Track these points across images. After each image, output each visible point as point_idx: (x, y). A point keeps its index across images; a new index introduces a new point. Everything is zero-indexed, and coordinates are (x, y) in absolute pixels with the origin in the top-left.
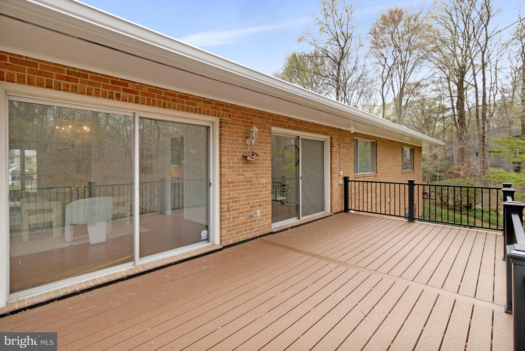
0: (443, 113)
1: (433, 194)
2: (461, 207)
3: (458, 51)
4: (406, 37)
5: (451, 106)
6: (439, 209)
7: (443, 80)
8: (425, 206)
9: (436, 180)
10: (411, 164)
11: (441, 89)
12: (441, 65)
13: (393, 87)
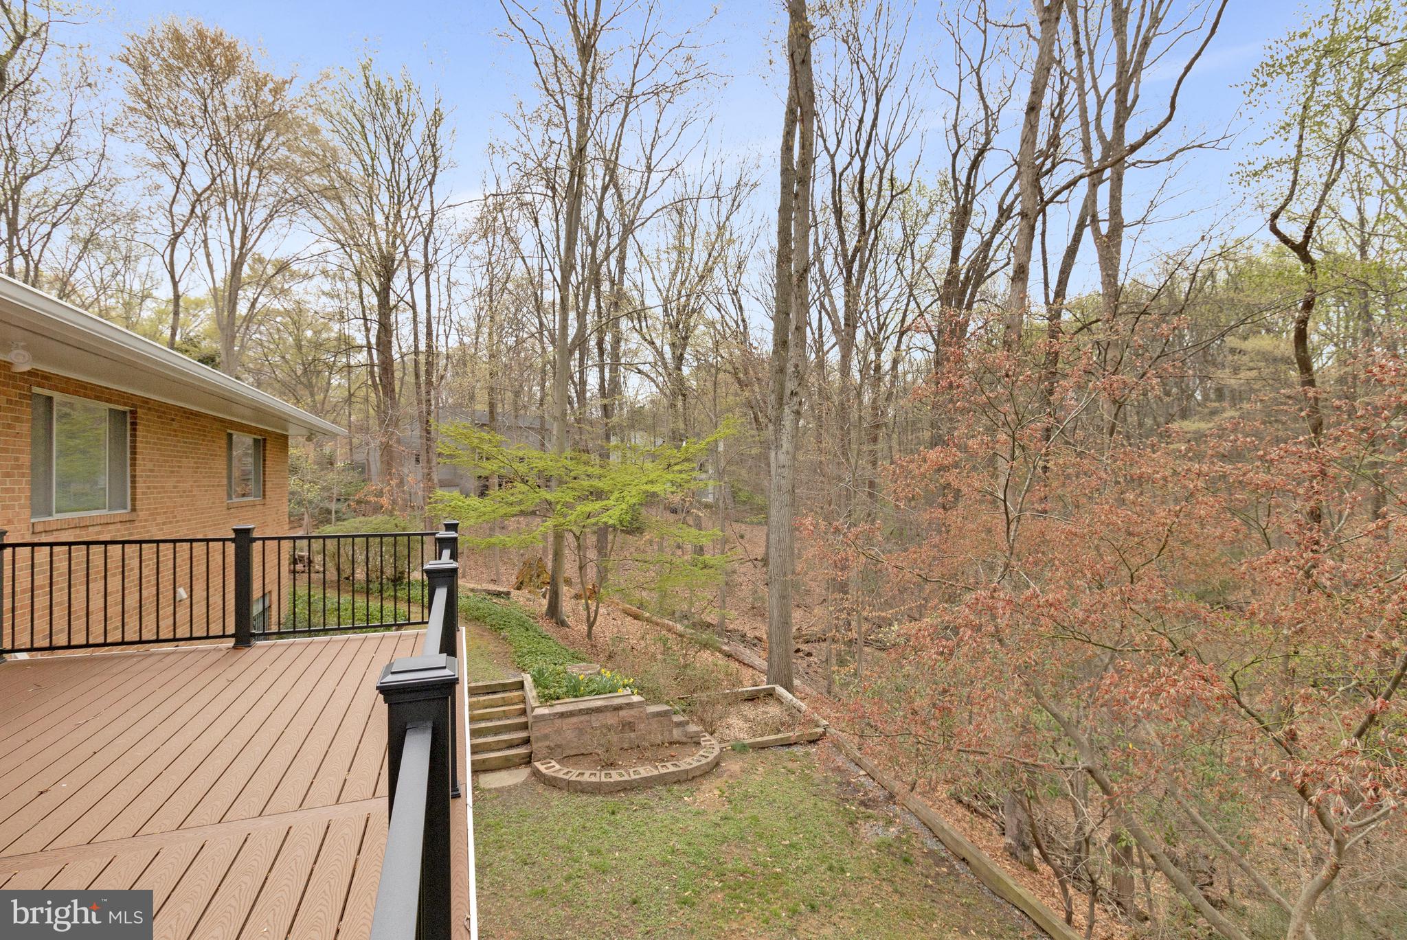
0: (348, 356)
1: (318, 559)
2: (381, 584)
3: (379, 219)
4: (249, 127)
5: (364, 343)
6: (332, 595)
7: (347, 274)
8: (299, 592)
9: (328, 522)
10: (257, 481)
11: (343, 296)
12: (341, 237)
13: (208, 255)
